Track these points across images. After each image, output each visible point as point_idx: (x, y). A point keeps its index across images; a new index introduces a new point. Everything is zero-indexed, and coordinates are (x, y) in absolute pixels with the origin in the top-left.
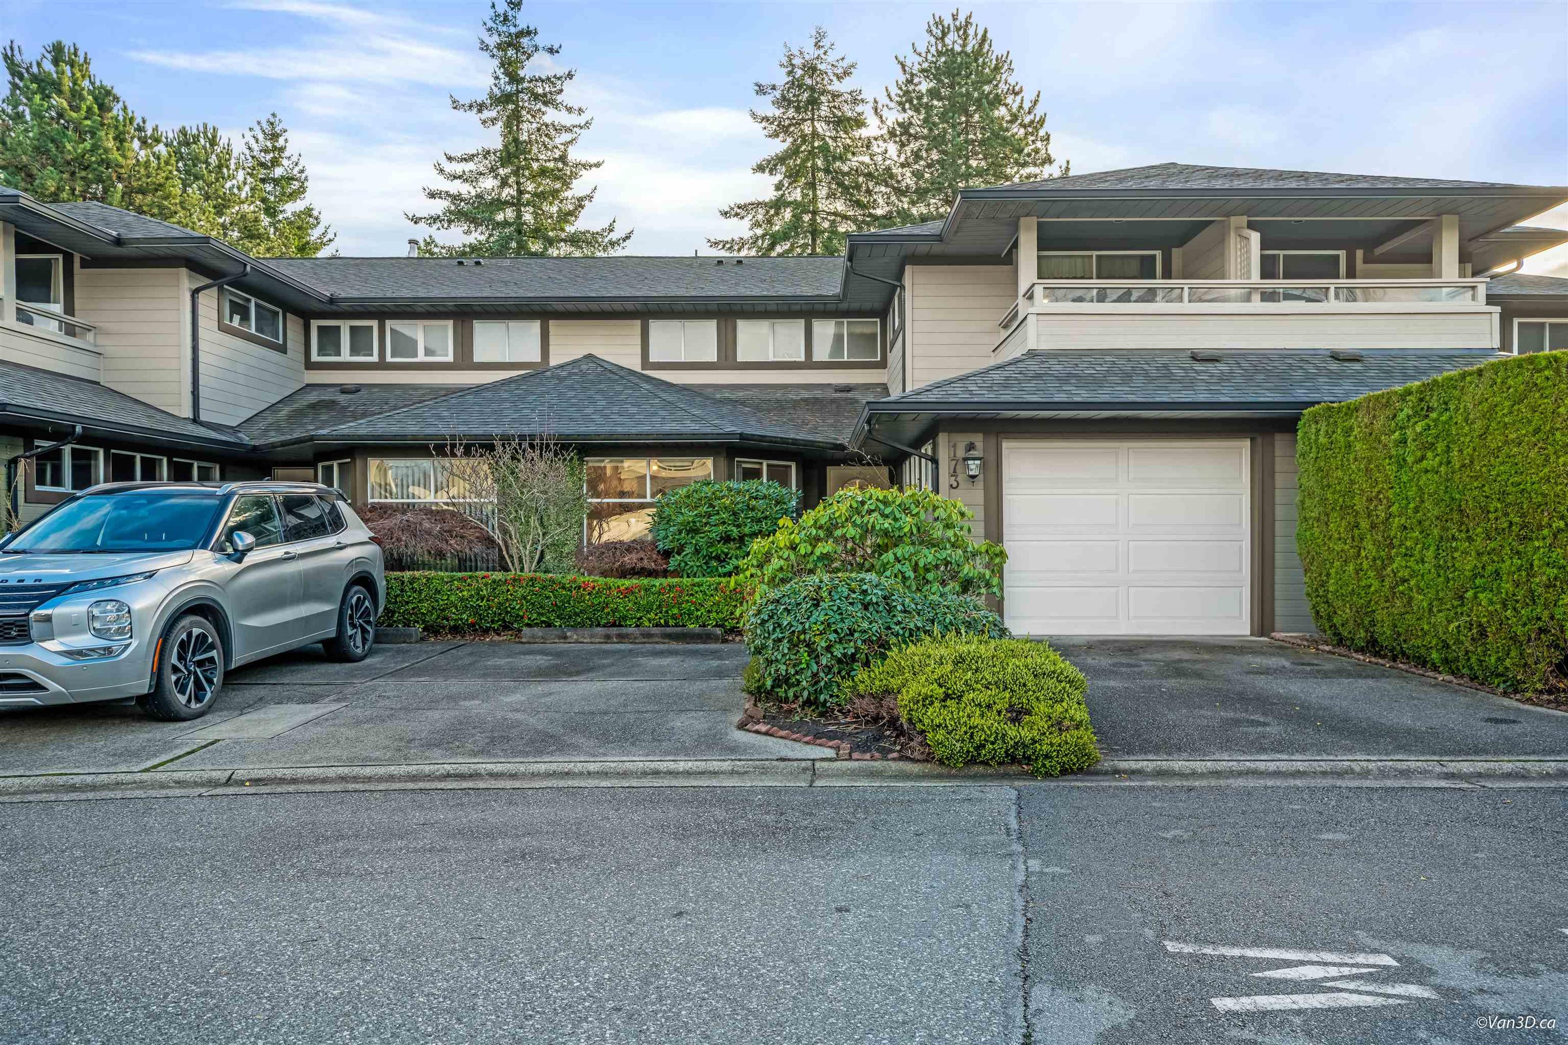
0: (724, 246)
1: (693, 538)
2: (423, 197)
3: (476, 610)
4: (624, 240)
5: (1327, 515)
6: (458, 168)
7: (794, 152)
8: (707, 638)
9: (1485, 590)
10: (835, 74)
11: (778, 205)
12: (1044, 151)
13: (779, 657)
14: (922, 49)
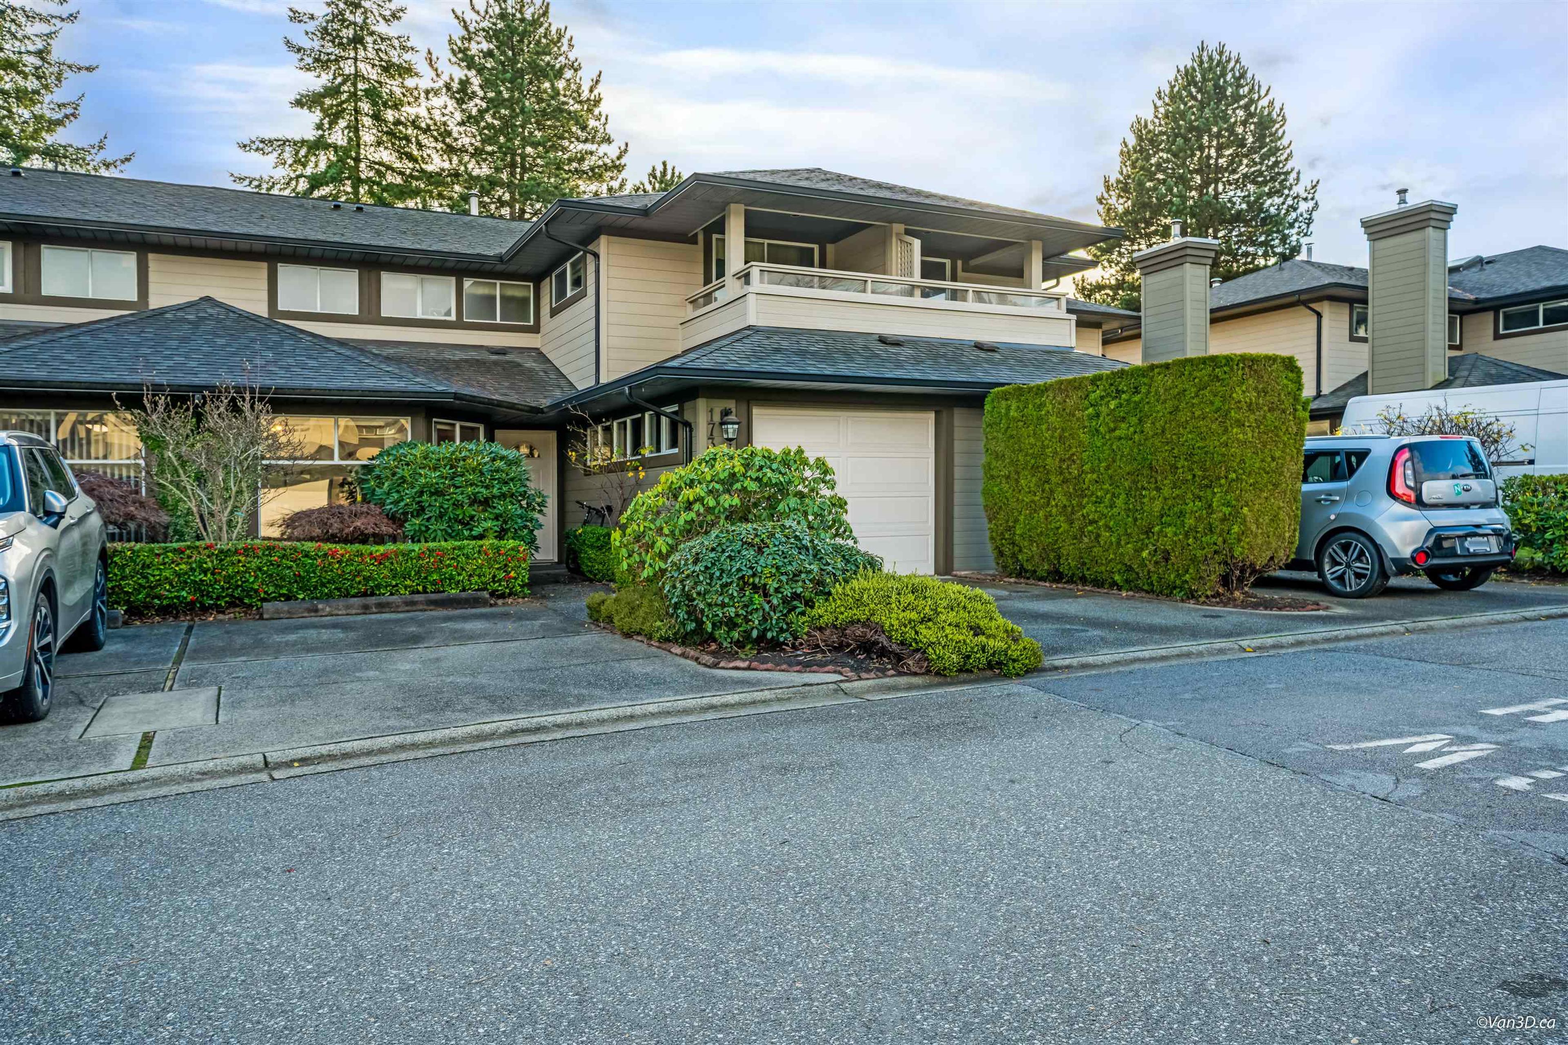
0: (251, 182)
1: (436, 500)
3: (198, 586)
4: (123, 162)
5: (1018, 473)
7: (333, 91)
8: (475, 602)
9: (1170, 525)
10: (381, 15)
11: (318, 145)
12: (602, 131)
13: (727, 600)
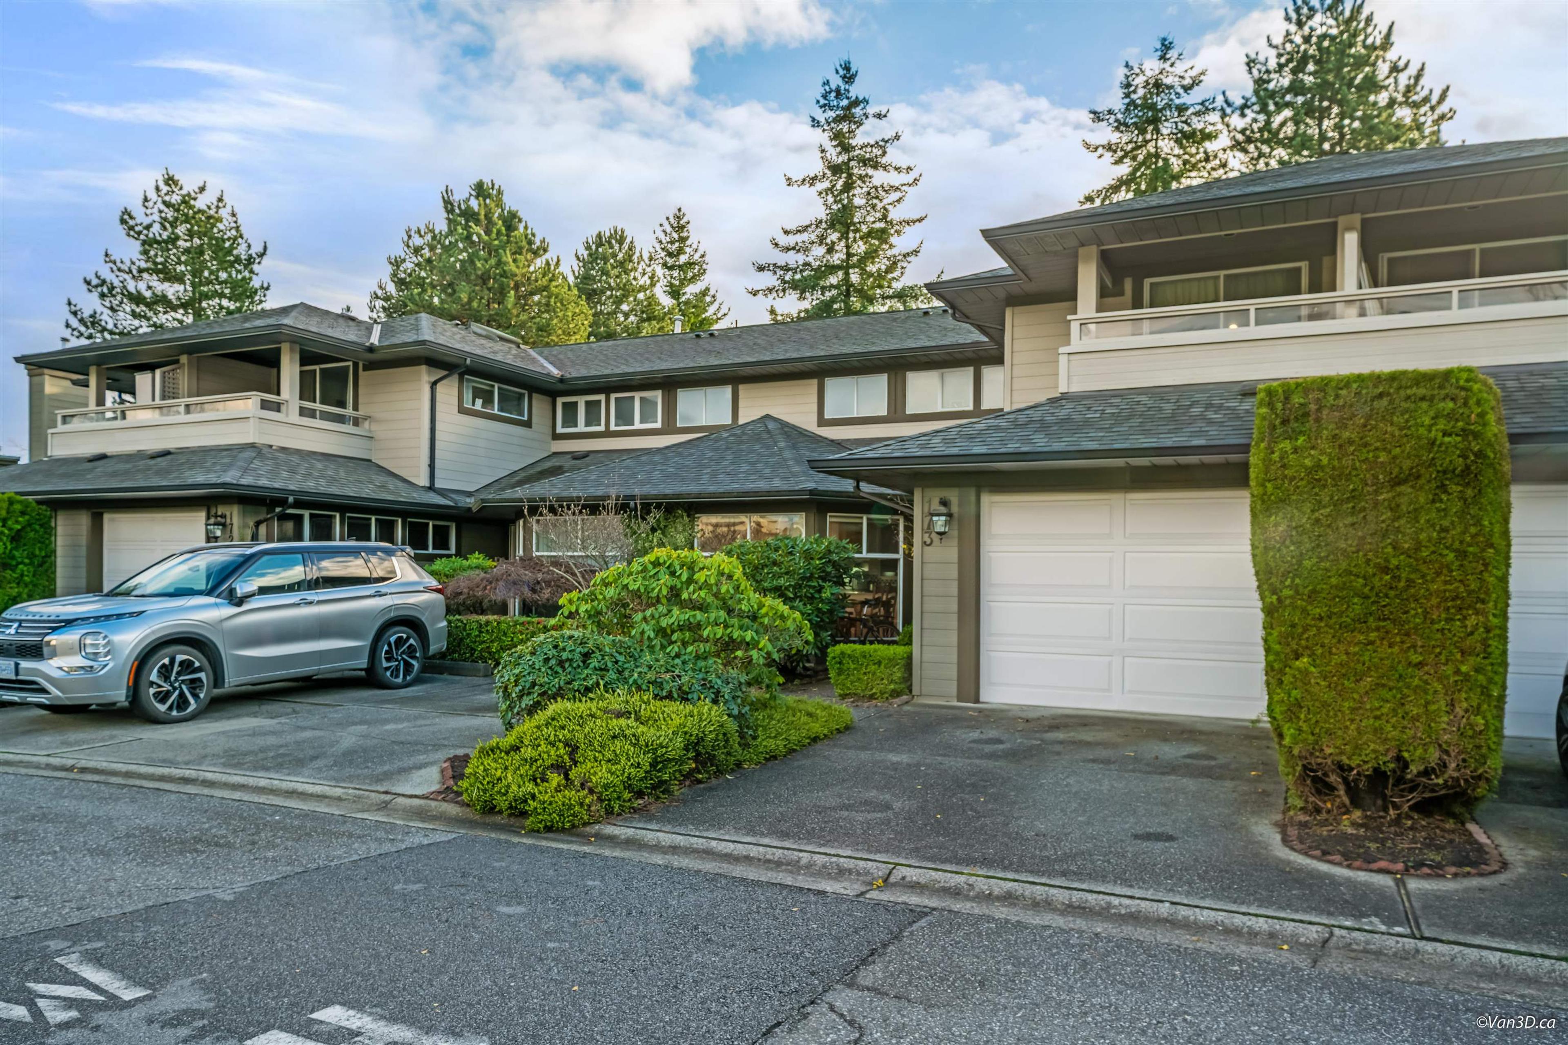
2: (752, 270)
6: (791, 240)
10: (1183, 87)
14: (1278, 40)
